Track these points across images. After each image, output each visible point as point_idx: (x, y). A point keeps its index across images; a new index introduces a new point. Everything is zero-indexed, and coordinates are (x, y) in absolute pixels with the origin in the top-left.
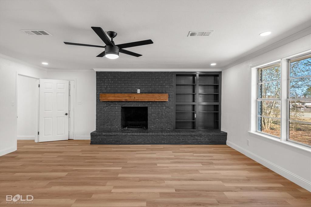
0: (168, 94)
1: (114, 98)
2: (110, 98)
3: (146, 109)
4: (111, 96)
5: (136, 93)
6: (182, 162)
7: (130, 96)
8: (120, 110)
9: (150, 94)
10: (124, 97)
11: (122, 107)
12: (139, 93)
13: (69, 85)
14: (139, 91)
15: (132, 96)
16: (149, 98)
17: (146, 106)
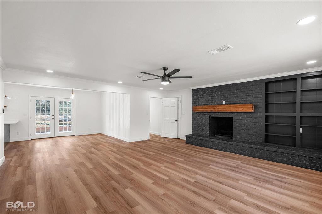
0: (251, 105)
1: (202, 109)
2: (199, 110)
3: (231, 119)
4: (200, 108)
5: (222, 104)
6: (236, 171)
7: (215, 107)
8: (209, 120)
9: (232, 105)
10: (210, 108)
11: (210, 117)
12: (225, 104)
13: (178, 100)
14: (224, 103)
15: (216, 107)
16: (231, 109)
17: (231, 116)
